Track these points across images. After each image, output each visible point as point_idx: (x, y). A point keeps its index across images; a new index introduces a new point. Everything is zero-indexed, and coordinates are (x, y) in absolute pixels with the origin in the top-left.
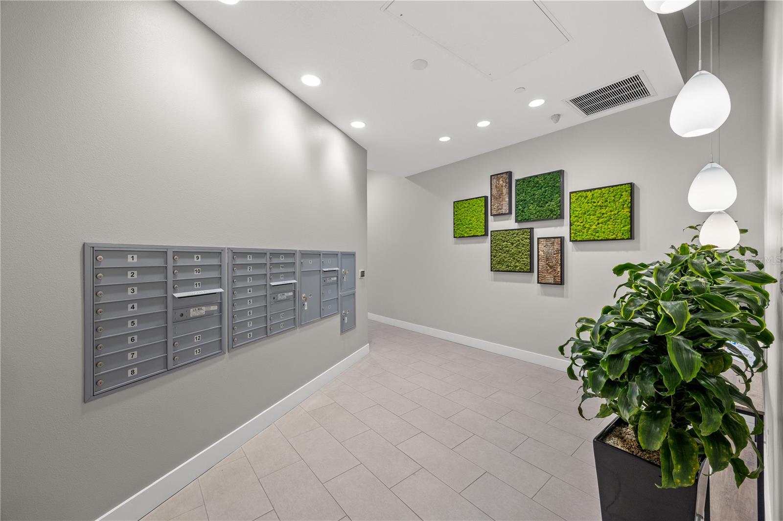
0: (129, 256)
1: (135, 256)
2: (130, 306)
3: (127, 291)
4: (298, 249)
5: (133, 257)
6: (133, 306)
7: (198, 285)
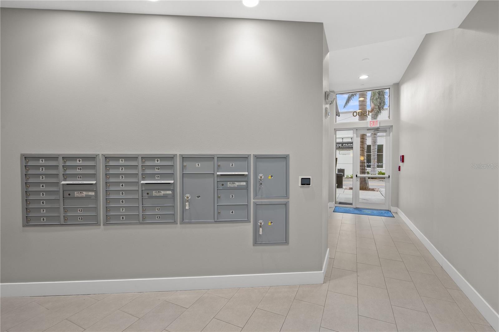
0: (40, 159)
1: (43, 160)
2: (41, 185)
3: (40, 178)
4: (178, 153)
5: (42, 160)
6: (43, 185)
7: (80, 178)
